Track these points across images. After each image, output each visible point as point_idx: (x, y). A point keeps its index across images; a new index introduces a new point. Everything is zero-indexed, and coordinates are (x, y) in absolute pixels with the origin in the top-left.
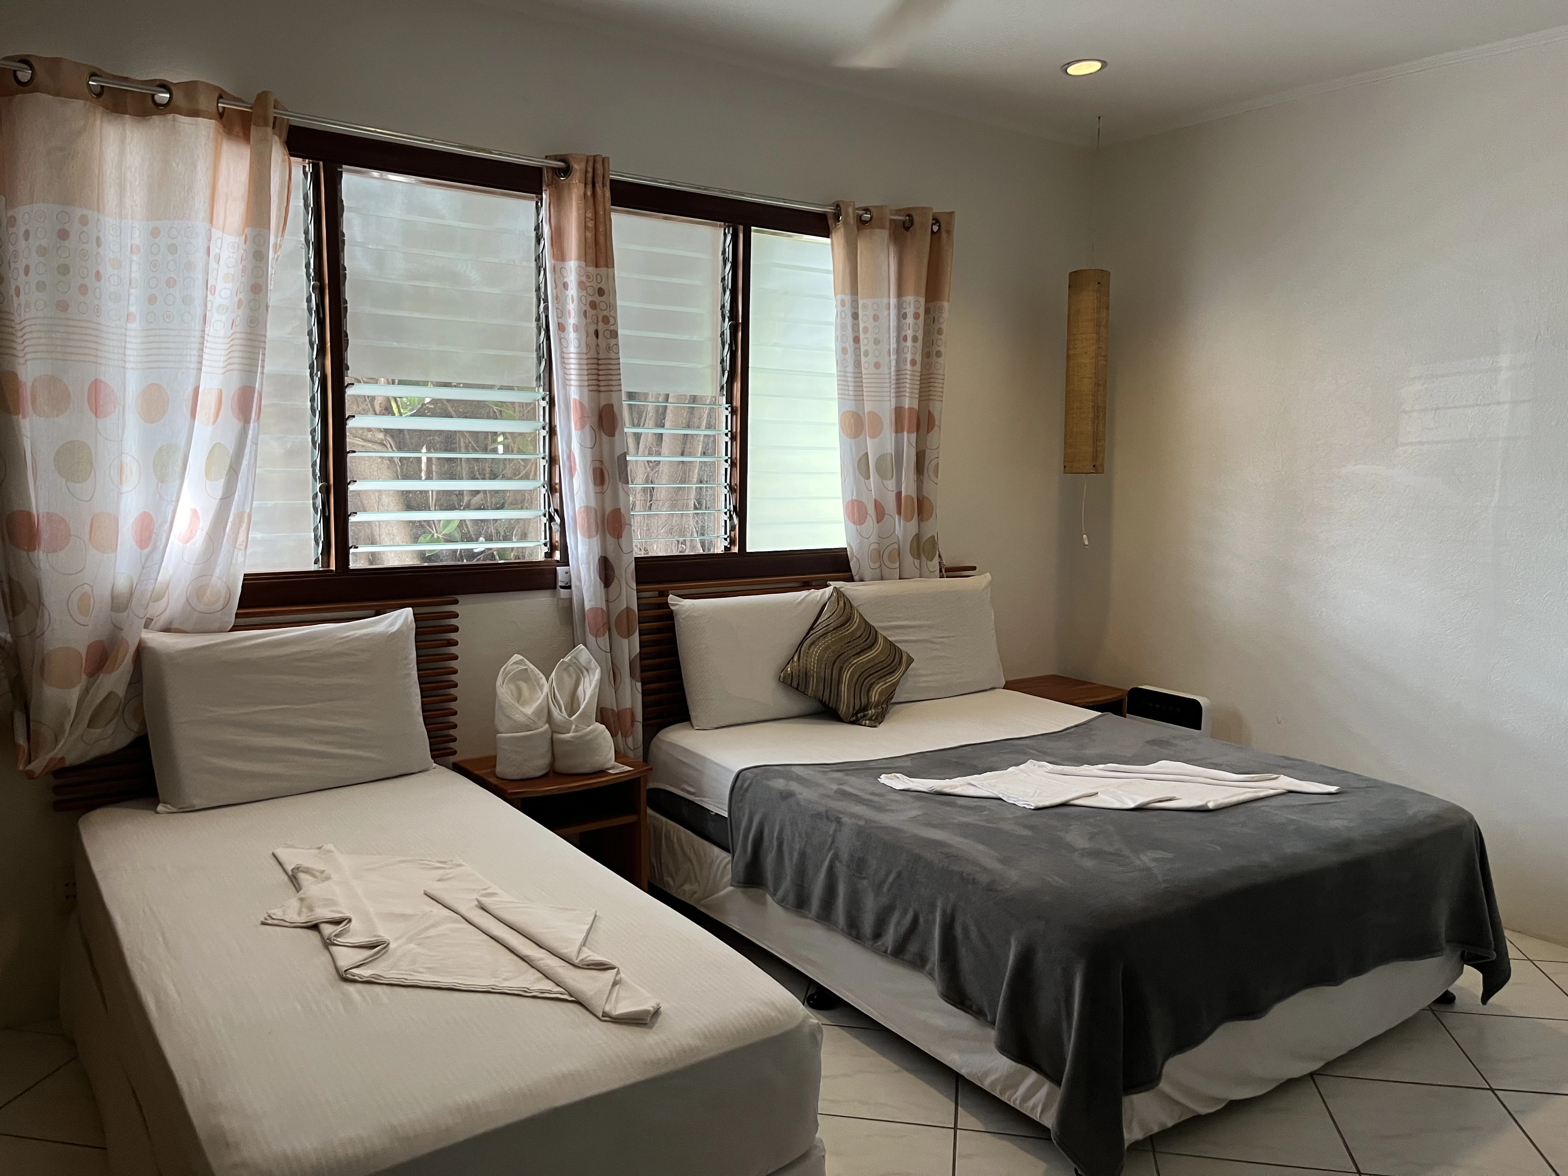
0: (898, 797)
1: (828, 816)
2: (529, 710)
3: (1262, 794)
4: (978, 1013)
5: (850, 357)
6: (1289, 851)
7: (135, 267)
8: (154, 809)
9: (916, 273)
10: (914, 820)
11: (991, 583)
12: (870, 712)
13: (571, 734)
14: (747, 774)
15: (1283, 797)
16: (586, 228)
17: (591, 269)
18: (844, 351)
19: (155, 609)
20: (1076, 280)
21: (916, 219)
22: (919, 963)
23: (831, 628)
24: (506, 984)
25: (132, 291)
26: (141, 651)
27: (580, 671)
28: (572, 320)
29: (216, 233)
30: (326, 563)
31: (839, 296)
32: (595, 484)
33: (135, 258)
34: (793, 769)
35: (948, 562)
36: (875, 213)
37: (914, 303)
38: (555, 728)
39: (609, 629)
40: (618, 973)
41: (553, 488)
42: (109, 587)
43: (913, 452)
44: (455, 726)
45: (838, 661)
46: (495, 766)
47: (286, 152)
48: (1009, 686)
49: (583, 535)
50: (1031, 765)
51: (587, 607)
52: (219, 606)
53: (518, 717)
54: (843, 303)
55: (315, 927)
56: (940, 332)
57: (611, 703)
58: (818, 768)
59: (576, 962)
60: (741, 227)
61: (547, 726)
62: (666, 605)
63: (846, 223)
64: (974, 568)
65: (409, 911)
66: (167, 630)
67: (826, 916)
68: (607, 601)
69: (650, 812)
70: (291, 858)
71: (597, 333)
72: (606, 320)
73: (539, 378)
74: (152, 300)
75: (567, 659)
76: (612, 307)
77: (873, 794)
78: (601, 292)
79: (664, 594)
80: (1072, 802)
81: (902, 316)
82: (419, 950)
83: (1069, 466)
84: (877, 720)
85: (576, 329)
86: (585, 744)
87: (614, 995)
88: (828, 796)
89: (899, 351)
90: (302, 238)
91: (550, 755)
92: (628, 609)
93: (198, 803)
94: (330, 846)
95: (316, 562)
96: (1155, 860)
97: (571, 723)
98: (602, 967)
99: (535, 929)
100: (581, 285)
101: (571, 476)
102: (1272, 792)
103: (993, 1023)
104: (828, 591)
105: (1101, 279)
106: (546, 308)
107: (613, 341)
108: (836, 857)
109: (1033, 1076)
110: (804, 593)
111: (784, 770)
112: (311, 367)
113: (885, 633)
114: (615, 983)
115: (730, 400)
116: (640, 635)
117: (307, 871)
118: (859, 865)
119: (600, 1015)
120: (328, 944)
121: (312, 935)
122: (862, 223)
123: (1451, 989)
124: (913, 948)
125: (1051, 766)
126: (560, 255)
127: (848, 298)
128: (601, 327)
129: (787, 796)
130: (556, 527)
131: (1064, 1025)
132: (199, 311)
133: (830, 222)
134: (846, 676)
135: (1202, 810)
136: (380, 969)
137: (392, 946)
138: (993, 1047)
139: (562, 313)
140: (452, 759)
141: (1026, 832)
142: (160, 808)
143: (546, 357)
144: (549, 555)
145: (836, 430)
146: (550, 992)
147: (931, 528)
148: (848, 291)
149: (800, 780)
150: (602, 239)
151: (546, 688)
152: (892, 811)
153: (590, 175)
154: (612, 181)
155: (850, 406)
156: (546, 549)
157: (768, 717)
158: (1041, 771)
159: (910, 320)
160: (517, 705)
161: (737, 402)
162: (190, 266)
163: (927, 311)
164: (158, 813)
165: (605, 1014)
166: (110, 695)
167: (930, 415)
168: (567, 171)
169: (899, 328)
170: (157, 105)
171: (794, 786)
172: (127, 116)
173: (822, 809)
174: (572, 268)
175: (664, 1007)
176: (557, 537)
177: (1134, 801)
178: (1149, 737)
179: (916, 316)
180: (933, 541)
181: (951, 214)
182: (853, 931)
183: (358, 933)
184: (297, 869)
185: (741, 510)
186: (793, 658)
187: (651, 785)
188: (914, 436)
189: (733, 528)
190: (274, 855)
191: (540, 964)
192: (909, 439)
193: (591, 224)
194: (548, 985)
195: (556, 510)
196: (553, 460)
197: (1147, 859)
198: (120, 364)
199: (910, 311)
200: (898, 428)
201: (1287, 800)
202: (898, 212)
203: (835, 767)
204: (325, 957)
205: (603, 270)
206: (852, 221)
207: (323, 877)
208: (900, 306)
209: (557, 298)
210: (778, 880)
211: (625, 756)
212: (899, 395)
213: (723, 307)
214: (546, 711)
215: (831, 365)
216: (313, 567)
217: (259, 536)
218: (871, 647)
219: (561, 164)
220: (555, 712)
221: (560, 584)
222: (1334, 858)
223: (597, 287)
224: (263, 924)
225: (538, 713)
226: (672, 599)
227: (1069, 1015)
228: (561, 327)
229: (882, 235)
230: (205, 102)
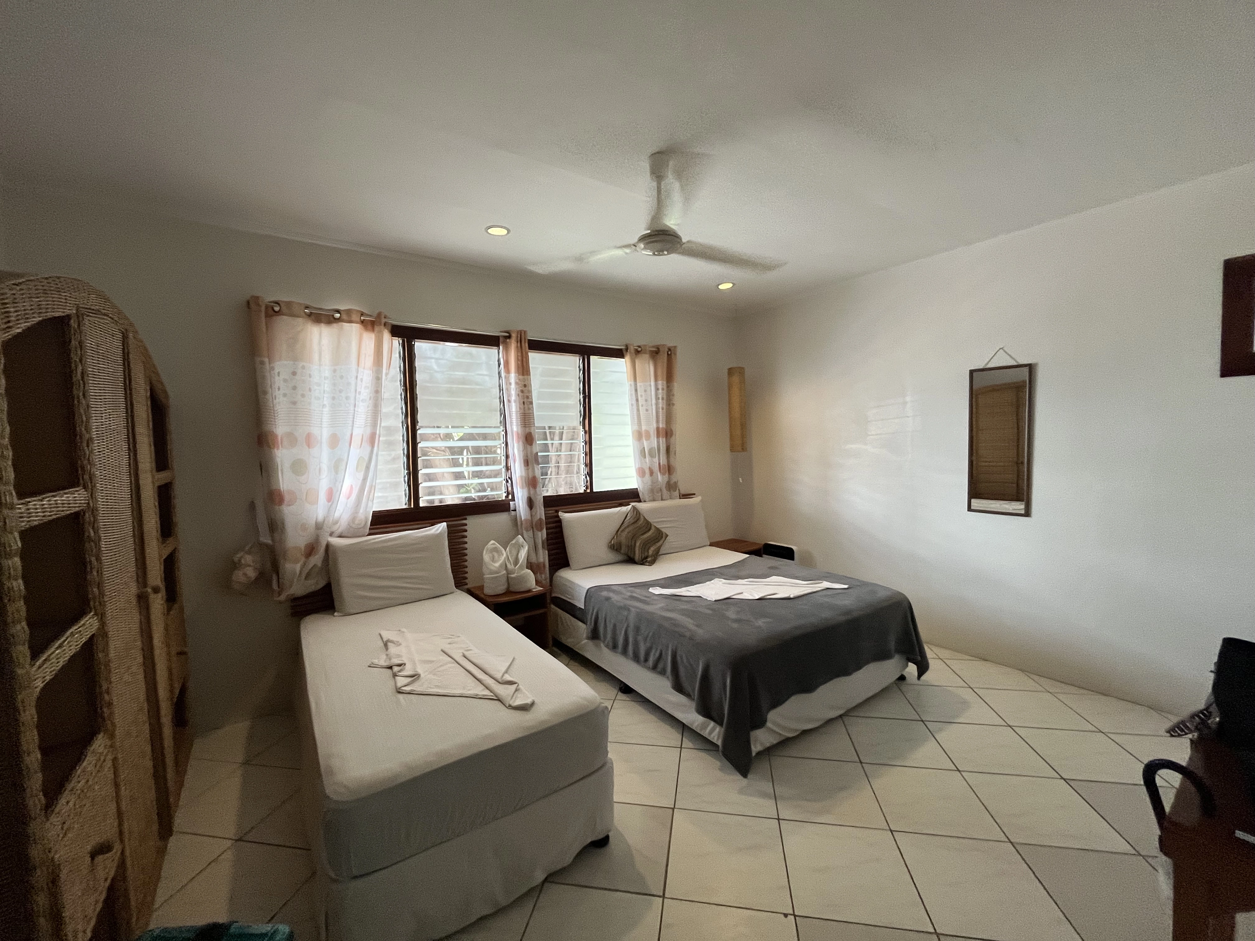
0: (656, 598)
1: (626, 608)
2: (497, 565)
3: (815, 590)
4: (688, 695)
5: (635, 407)
6: (823, 616)
7: (326, 385)
8: (333, 614)
9: (662, 371)
10: (662, 608)
11: (702, 501)
12: (649, 559)
13: (515, 575)
14: (593, 590)
15: (824, 591)
16: (518, 359)
17: (521, 377)
18: (632, 405)
19: (335, 528)
20: (731, 372)
21: (661, 349)
22: (663, 673)
23: (631, 523)
24: (469, 692)
25: (325, 395)
26: (328, 546)
27: (519, 547)
28: (513, 398)
29: (361, 369)
30: (410, 504)
31: (629, 383)
32: (525, 466)
33: (326, 381)
34: (612, 586)
35: (683, 492)
36: (643, 348)
37: (661, 384)
38: (509, 572)
39: (532, 528)
40: (518, 686)
41: (508, 468)
42: (315, 520)
43: (665, 446)
44: (467, 573)
45: (634, 537)
46: (483, 590)
47: (391, 335)
48: (712, 545)
49: (520, 488)
50: (716, 581)
51: (523, 519)
52: (362, 525)
53: (492, 568)
54: (631, 385)
55: (390, 668)
56: (673, 395)
57: (534, 559)
58: (623, 586)
59: (500, 681)
60: (586, 356)
61: (505, 572)
62: (558, 516)
63: (630, 353)
64: (695, 494)
65: (434, 659)
66: (340, 536)
67: (625, 652)
68: (531, 516)
69: (553, 606)
70: (386, 635)
71: (524, 403)
72: (528, 397)
73: (501, 422)
74: (334, 398)
75: (513, 542)
76: (530, 392)
77: (646, 597)
78: (525, 386)
79: (557, 511)
80: (733, 597)
81: (657, 389)
82: (433, 677)
83: (732, 449)
84: (652, 563)
85: (515, 401)
86: (521, 579)
87: (515, 696)
88: (626, 599)
89: (657, 404)
90: (398, 369)
91: (507, 584)
92: (540, 519)
93: (352, 611)
94: (404, 630)
95: (406, 504)
96: (764, 622)
97: (515, 570)
98: (511, 683)
99: (486, 666)
100: (516, 383)
101: (515, 463)
102: (820, 589)
103: (694, 700)
104: (630, 507)
105: (741, 371)
106: (503, 393)
107: (531, 406)
108: (628, 626)
109: (712, 724)
110: (619, 509)
111: (607, 588)
112: (403, 422)
113: (655, 524)
114: (516, 690)
115: (584, 427)
116: (546, 529)
117: (392, 642)
118: (637, 629)
119: (507, 706)
120: (395, 675)
121: (389, 670)
122: (637, 352)
123: (905, 673)
124: (660, 666)
125: (724, 581)
126: (508, 371)
127: (633, 383)
128: (525, 400)
129: (608, 599)
130: (509, 485)
131: (724, 699)
132: (352, 402)
133: (624, 352)
134: (638, 544)
135: (788, 599)
136: (416, 687)
137: (422, 676)
138: (693, 710)
139: (509, 395)
140: (466, 587)
141: (710, 612)
142: (336, 614)
143: (503, 414)
144: (507, 497)
145: (631, 437)
146: (486, 695)
147: (674, 479)
148: (633, 380)
149: (614, 591)
150: (525, 364)
151: (505, 555)
152: (652, 604)
153: (519, 338)
154: (529, 340)
155: (636, 427)
156: (505, 494)
157: (605, 563)
158: (721, 583)
159: (660, 391)
160: (491, 562)
161: (587, 428)
162: (349, 384)
163: (668, 387)
164: (334, 616)
165: (510, 706)
166: (315, 566)
167: (671, 430)
168: (509, 337)
169: (656, 395)
170: (335, 319)
171: (611, 595)
172: (322, 324)
173: (622, 604)
174: (513, 376)
175: (536, 701)
176: (510, 489)
177: (758, 595)
178: (770, 565)
179: (663, 389)
180: (676, 483)
181: (675, 347)
182: (636, 658)
183: (408, 671)
184: (388, 641)
185: (590, 474)
186: (614, 537)
187: (553, 595)
188: (664, 439)
189: (587, 482)
190: (380, 635)
191: (485, 682)
192: (662, 441)
193: (520, 358)
194: (487, 692)
195: (509, 478)
196: (507, 457)
197: (760, 623)
198: (320, 425)
199: (660, 387)
200: (658, 436)
201: (825, 593)
202: (653, 347)
203: (631, 585)
204: (392, 683)
205: (526, 377)
206: (633, 351)
207: (398, 644)
208: (656, 385)
209: (507, 389)
210: (605, 637)
211: (541, 582)
212: (658, 422)
213: (580, 389)
214: (504, 566)
215: (628, 411)
216: (405, 507)
217: (380, 494)
218: (649, 530)
219: (507, 334)
220: (509, 566)
221: (511, 509)
222: (843, 618)
223: (523, 383)
224: (369, 667)
225: (501, 566)
226: (560, 514)
227: (725, 694)
228: (509, 401)
229: (647, 356)
230: (355, 317)
